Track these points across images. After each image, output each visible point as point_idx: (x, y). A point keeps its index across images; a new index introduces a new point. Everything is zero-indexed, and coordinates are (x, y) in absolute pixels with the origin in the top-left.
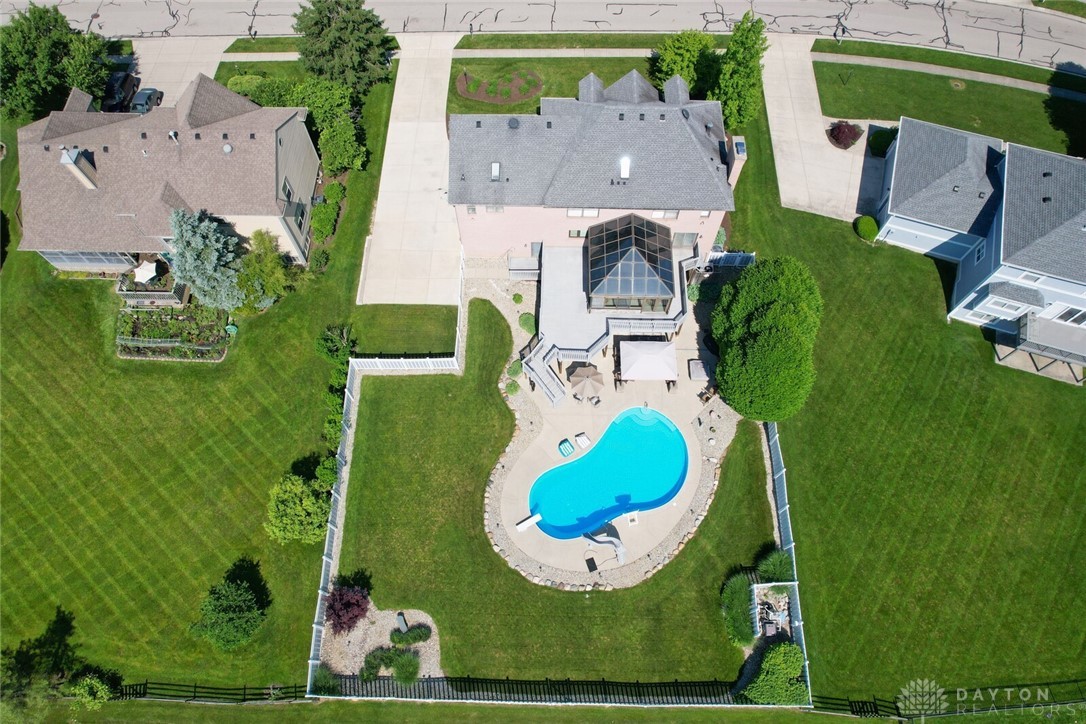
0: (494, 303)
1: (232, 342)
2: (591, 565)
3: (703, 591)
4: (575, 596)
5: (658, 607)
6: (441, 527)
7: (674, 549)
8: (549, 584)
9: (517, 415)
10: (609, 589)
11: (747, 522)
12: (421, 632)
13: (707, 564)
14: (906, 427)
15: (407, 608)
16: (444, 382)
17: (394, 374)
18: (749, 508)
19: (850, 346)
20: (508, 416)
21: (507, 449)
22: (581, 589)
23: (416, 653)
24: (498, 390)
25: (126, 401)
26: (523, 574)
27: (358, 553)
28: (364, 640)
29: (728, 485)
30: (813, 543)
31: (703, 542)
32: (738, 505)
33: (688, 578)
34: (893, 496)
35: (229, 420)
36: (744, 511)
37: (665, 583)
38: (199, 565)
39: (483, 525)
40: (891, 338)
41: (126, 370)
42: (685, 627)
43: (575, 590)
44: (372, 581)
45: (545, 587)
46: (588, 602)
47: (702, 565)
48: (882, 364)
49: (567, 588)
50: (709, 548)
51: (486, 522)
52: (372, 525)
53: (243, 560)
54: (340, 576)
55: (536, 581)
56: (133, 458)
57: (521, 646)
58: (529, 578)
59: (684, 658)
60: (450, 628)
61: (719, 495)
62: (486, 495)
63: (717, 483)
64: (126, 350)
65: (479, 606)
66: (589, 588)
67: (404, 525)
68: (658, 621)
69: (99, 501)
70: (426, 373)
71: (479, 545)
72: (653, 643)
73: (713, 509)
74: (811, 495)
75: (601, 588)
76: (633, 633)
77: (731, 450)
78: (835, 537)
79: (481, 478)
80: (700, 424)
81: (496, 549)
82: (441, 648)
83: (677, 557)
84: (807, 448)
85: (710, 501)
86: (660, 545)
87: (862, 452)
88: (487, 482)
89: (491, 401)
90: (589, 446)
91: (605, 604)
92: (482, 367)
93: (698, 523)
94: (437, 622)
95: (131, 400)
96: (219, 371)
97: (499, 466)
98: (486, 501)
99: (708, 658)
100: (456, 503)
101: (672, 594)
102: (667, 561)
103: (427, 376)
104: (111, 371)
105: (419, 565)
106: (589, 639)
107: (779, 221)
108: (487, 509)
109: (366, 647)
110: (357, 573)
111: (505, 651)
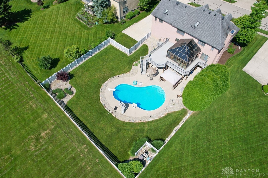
0: (149, 48)
1: (95, 26)
2: (116, 108)
3: (135, 135)
4: (106, 111)
5: (121, 129)
6: (95, 78)
7: (138, 121)
8: (103, 104)
9: (132, 70)
10: (114, 116)
11: (162, 131)
12: (72, 93)
13: (142, 131)
14: (233, 145)
15: (74, 87)
16: (124, 55)
17: (116, 48)
18: (166, 128)
19: (233, 113)
20: (130, 68)
21: (123, 74)
22: (108, 111)
23: (66, 96)
24: (133, 63)
25: (70, 24)
26: (100, 98)
27: (77, 71)
28: (61, 86)
29: (166, 119)
30: (175, 150)
31: (146, 125)
32: (164, 125)
33: (134, 130)
34: (212, 159)
35: (81, 37)
36: (164, 128)
37: (128, 126)
38: (52, 54)
39: (103, 84)
40: (250, 121)
41: (75, 20)
42: (122, 139)
43: (107, 110)
44: (74, 78)
45: (102, 104)
46: (107, 115)
47: (141, 130)
48: (241, 125)
49: (106, 108)
50: (146, 128)
51: (104, 84)
52: (84, 69)
53: (58, 58)
54: (70, 73)
55: (101, 101)
56: (62, 33)
57: (85, 112)
58: (101, 100)
59: (115, 145)
60: (77, 97)
61: (160, 119)
62: (110, 79)
63: (163, 116)
64: (79, 17)
65: (86, 97)
66: (110, 112)
67: (89, 73)
68: (118, 132)
69: (50, 36)
70: (122, 51)
71: (98, 87)
72: (112, 135)
73: (156, 121)
74: (186, 138)
75: (113, 114)
76: (110, 129)
77: (175, 112)
78: (183, 153)
79: (112, 75)
80: (173, 101)
81: (100, 90)
82: (71, 99)
83: (136, 123)
84: (196, 126)
85: (157, 118)
86: (135, 117)
87: (212, 140)
88: (112, 77)
89: (129, 64)
90: (140, 86)
91: (111, 118)
92: (134, 57)
93: (149, 120)
94: (76, 94)
95: (71, 24)
96: (88, 29)
97: (118, 76)
98: (108, 80)
99: (120, 150)
100: (103, 76)
101: (127, 130)
102: (133, 122)
103: (122, 52)
104: (73, 19)
105: (84, 82)
106: (100, 122)
107: (238, 72)
108: (107, 81)
109: (60, 87)
110: (73, 74)
111: (81, 109)
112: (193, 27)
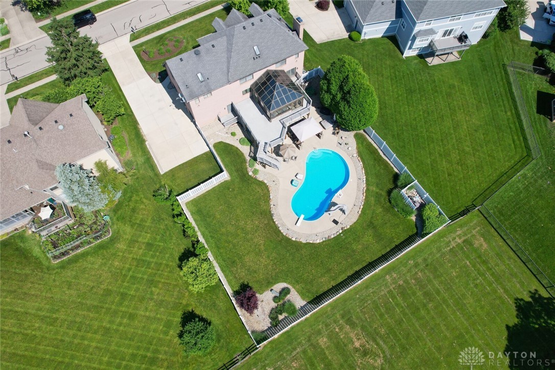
0: (224, 141)
1: (110, 224)
2: (335, 222)
3: (383, 206)
4: (337, 238)
5: (371, 223)
6: (264, 245)
7: (362, 198)
8: (324, 239)
9: (266, 182)
10: (348, 227)
11: (382, 171)
12: (285, 292)
13: (378, 196)
14: (415, 104)
15: (272, 286)
16: (224, 186)
17: (199, 195)
18: (379, 166)
19: (377, 85)
20: (262, 184)
21: (271, 197)
22: (338, 233)
23: (289, 301)
24: (250, 176)
25: (73, 281)
26: (311, 242)
27: (235, 277)
28: (264, 311)
29: (366, 162)
30: (411, 165)
31: (371, 188)
32: (374, 167)
33: (375, 205)
34: (426, 132)
35: (133, 259)
36: (378, 168)
37: (367, 212)
38: (165, 329)
39: (282, 233)
40: (389, 75)
41: (63, 267)
42: (386, 223)
43: (335, 235)
44: (250, 285)
45: (323, 242)
46: (344, 237)
47: (376, 197)
48: (392, 86)
49: (332, 237)
50: (374, 189)
51: (282, 231)
52: (234, 262)
53: (184, 313)
54: (234, 292)
55: (318, 241)
56: (95, 303)
57: (329, 270)
58: (314, 242)
59: (393, 235)
60: (296, 281)
61: (365, 167)
62: (275, 220)
63: (361, 163)
64: (55, 257)
65: (302, 266)
66: (341, 231)
67: (248, 254)
68: (374, 227)
69: (92, 333)
70: (214, 186)
71: (286, 242)
72: (379, 237)
73: (366, 174)
74: (398, 148)
75: (345, 228)
76: (368, 238)
77: (358, 148)
78: (416, 158)
79: (268, 215)
80: (341, 145)
81: (294, 239)
82: (298, 293)
83: (365, 199)
84: (385, 131)
85: (364, 171)
86: (356, 199)
87: (406, 122)
88: (272, 215)
89: (250, 182)
90: (304, 177)
91: (350, 234)
92: (237, 171)
93: (365, 182)
94: (289, 283)
95: (76, 279)
96: (113, 240)
97: (272, 206)
98: (276, 223)
99: (402, 229)
100: (264, 231)
101: (373, 215)
102: (363, 203)
103: (215, 187)
104: (55, 272)
105: (266, 266)
106: (354, 251)
107: (320, 50)
108: (279, 225)
109: (266, 312)
110: (241, 286)
111: (325, 276)
112: (257, 58)
